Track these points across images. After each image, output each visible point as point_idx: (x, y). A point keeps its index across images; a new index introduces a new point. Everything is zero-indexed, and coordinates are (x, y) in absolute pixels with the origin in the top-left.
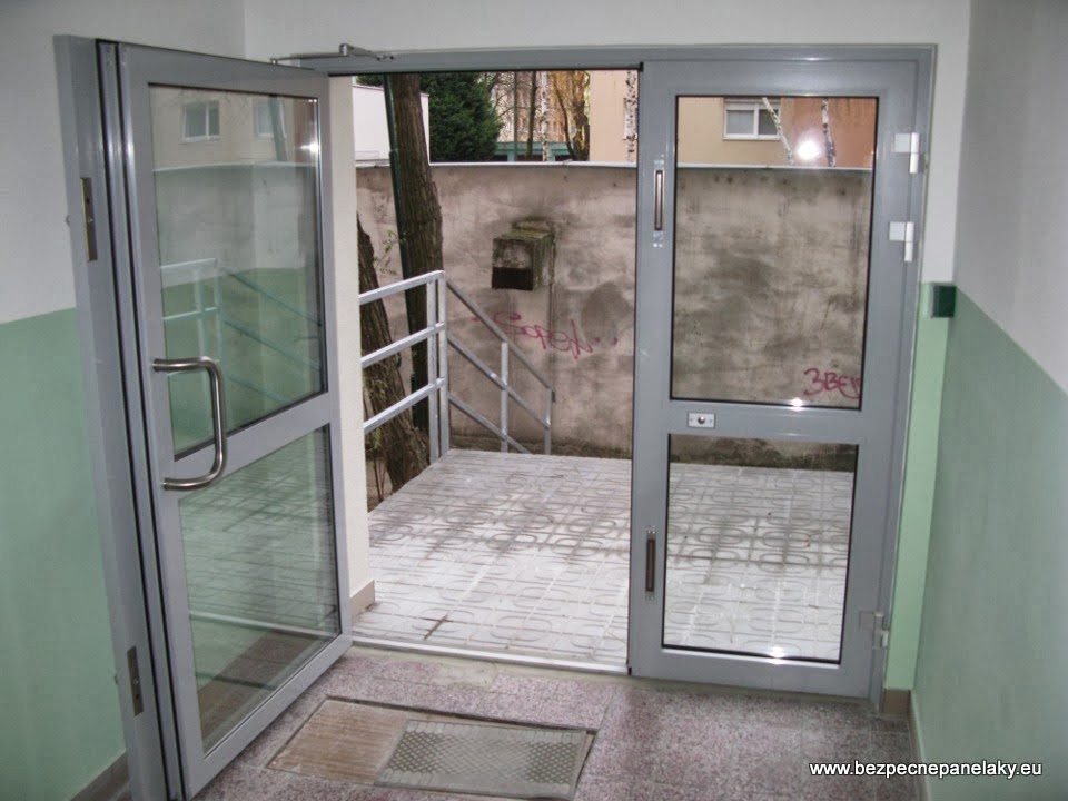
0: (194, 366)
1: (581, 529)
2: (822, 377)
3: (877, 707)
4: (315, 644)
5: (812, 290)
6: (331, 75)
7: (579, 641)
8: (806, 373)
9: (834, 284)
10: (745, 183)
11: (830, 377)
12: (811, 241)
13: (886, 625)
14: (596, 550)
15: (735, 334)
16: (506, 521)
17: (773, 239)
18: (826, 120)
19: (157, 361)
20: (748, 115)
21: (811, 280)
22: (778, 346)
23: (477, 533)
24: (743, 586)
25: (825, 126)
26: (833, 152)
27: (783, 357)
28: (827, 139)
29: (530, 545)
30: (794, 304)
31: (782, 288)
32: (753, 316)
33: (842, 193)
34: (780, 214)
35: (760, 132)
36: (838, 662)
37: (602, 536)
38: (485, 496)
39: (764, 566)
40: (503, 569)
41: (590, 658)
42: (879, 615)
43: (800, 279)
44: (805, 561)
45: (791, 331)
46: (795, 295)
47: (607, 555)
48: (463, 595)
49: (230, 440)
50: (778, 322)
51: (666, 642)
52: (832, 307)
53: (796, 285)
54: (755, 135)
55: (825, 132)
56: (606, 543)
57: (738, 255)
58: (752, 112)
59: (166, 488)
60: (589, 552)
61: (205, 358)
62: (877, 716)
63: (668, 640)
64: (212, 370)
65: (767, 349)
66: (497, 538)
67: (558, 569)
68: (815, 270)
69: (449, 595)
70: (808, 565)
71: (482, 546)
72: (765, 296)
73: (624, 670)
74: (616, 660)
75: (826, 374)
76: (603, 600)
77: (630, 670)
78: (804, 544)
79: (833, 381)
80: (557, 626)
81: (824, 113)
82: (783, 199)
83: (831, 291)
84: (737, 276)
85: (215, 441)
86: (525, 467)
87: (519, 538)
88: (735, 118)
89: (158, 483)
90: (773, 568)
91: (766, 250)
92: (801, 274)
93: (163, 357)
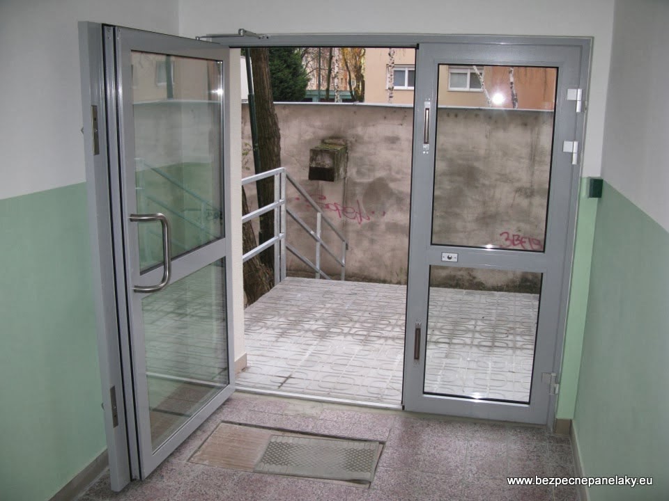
0: (153, 219)
1: (369, 325)
2: (511, 237)
3: (552, 430)
4: (213, 390)
5: (505, 184)
6: (231, 47)
7: (372, 390)
8: (501, 235)
9: (519, 180)
10: (466, 118)
11: (516, 238)
12: (505, 154)
13: (558, 380)
14: (379, 337)
15: (458, 211)
16: (324, 320)
17: (482, 152)
18: (512, 80)
19: (132, 215)
20: (464, 76)
21: (505, 178)
22: (484, 218)
23: (307, 326)
24: (469, 359)
25: (512, 83)
26: (516, 100)
27: (487, 224)
28: (512, 92)
29: (339, 334)
30: (494, 192)
31: (487, 183)
32: (469, 199)
33: (525, 125)
34: (486, 136)
35: (471, 87)
36: (528, 403)
37: (382, 329)
38: (310, 305)
39: (481, 348)
40: (323, 348)
41: (379, 400)
42: (554, 375)
43: (498, 177)
44: (505, 345)
45: (492, 210)
46: (495, 187)
47: (386, 341)
48: (299, 363)
49: (173, 263)
50: (484, 203)
51: (425, 391)
52: (517, 195)
53: (496, 180)
54: (467, 89)
55: (511, 88)
56: (385, 333)
57: (460, 162)
58: (466, 74)
59: (135, 291)
60: (375, 339)
61: (160, 214)
62: (552, 435)
63: (426, 390)
64: (163, 222)
65: (477, 220)
66: (318, 329)
67: (357, 348)
68: (508, 171)
69: (291, 363)
70: (507, 347)
71: (309, 334)
72: (477, 187)
73: (401, 407)
74: (394, 401)
75: (514, 236)
76: (384, 366)
77: (403, 407)
78: (505, 335)
79: (517, 240)
80: (358, 382)
81: (511, 75)
82: (488, 127)
83: (518, 185)
84: (459, 175)
85: (164, 263)
86: (333, 288)
87: (332, 330)
88: (456, 77)
89: (131, 288)
90: (487, 349)
91: (477, 159)
92: (499, 174)
93: (136, 213)
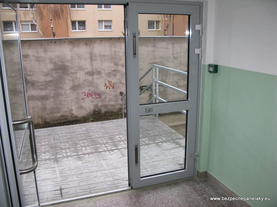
1: (73, 149)
2: (86, 94)
5: (81, 71)
8: (82, 93)
12: (79, 58)
15: (61, 85)
17: (69, 58)
20: (27, 26)
21: (81, 68)
22: (73, 87)
25: (52, 28)
26: (55, 35)
27: (75, 90)
28: (53, 31)
31: (73, 71)
32: (66, 80)
33: (87, 44)
34: (70, 51)
36: (185, 169)
37: (81, 150)
40: (62, 168)
41: (117, 187)
45: (77, 83)
46: (77, 73)
47: (89, 155)
50: (73, 80)
51: (141, 176)
52: (87, 75)
53: (77, 70)
54: (30, 31)
57: (60, 63)
60: (83, 156)
65: (71, 89)
66: (50, 158)
67: (79, 163)
68: (81, 65)
70: (144, 145)
71: (48, 162)
72: (68, 74)
76: (102, 169)
79: (89, 95)
80: (98, 181)
81: (51, 24)
82: (71, 47)
83: (86, 71)
84: (60, 69)
91: (68, 61)
92: (78, 67)
